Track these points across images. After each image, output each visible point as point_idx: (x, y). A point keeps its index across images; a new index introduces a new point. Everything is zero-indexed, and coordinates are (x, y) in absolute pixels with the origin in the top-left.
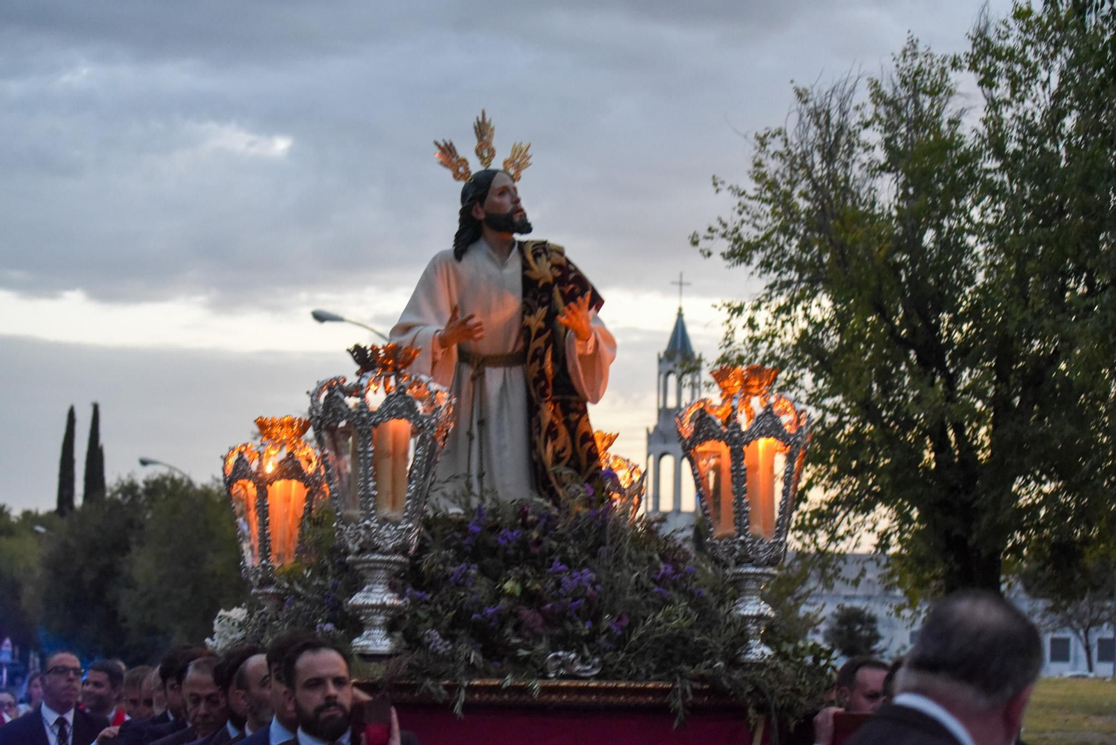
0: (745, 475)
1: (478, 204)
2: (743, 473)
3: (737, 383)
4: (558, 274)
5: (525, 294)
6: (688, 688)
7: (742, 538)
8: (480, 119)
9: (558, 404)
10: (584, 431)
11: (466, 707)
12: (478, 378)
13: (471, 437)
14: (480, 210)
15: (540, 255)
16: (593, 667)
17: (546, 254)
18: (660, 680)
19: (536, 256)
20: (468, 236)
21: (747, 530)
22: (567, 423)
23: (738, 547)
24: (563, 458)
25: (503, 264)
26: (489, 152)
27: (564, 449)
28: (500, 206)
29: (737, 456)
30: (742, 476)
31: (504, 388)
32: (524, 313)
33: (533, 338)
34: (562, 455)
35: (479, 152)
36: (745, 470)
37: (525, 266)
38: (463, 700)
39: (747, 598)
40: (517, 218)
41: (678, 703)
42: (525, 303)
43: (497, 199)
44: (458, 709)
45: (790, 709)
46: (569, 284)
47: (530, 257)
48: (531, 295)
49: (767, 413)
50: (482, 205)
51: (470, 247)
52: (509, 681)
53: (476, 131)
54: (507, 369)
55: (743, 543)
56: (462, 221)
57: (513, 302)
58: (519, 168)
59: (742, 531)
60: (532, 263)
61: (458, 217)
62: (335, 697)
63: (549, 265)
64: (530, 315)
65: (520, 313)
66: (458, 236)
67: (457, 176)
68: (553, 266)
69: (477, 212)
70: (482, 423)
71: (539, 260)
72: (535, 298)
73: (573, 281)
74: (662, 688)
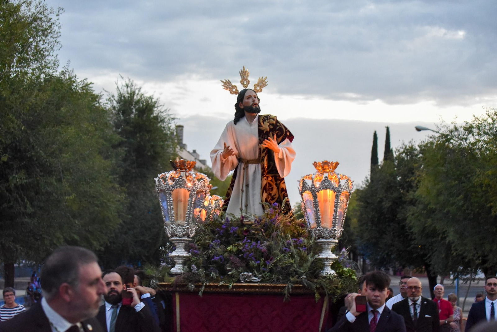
0: (318, 204)
1: (241, 102)
2: (317, 203)
3: (320, 168)
4: (272, 127)
5: (259, 136)
6: (290, 286)
7: (318, 228)
8: (243, 70)
9: (273, 178)
10: (281, 187)
11: (204, 293)
12: (246, 168)
13: (242, 191)
14: (242, 105)
15: (265, 121)
16: (259, 278)
17: (268, 120)
18: (283, 283)
19: (264, 121)
20: (240, 115)
21: (320, 225)
22: (276, 185)
23: (317, 232)
24: (275, 198)
25: (251, 125)
26: (247, 82)
27: (275, 195)
28: (248, 103)
29: (315, 197)
30: (317, 204)
31: (255, 172)
32: (259, 143)
33: (262, 152)
34: (274, 197)
35: (242, 83)
36: (318, 202)
37: (260, 125)
38: (203, 290)
39: (324, 251)
40: (254, 107)
41: (286, 292)
42: (259, 139)
43: (246, 101)
44: (200, 294)
45: (334, 294)
46: (276, 131)
47: (261, 122)
48: (261, 136)
49: (326, 180)
50: (242, 103)
51: (240, 119)
52: (221, 283)
53: (241, 75)
54: (257, 165)
55: (319, 230)
56: (236, 109)
57: (255, 139)
58: (261, 87)
59: (319, 226)
60: (262, 124)
61: (235, 108)
62: (114, 288)
63: (268, 124)
64: (261, 144)
65: (258, 143)
66: (236, 114)
67: (232, 93)
68: (270, 124)
69: (241, 106)
70: (247, 186)
71: (265, 122)
72: (262, 137)
73: (278, 130)
74: (282, 286)
